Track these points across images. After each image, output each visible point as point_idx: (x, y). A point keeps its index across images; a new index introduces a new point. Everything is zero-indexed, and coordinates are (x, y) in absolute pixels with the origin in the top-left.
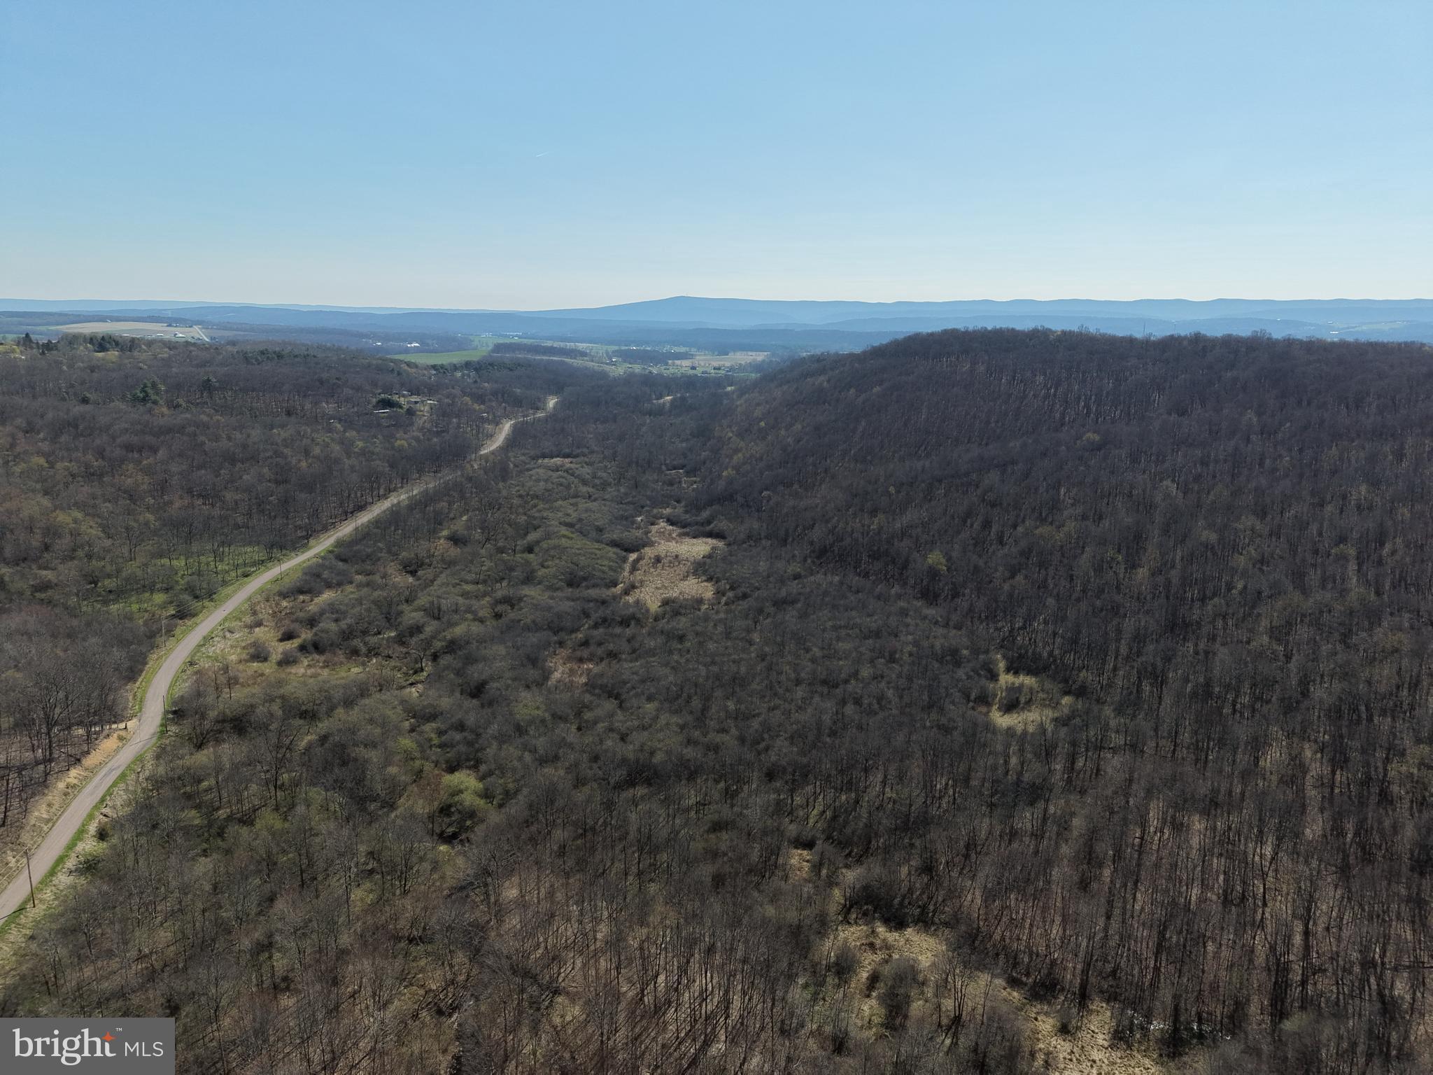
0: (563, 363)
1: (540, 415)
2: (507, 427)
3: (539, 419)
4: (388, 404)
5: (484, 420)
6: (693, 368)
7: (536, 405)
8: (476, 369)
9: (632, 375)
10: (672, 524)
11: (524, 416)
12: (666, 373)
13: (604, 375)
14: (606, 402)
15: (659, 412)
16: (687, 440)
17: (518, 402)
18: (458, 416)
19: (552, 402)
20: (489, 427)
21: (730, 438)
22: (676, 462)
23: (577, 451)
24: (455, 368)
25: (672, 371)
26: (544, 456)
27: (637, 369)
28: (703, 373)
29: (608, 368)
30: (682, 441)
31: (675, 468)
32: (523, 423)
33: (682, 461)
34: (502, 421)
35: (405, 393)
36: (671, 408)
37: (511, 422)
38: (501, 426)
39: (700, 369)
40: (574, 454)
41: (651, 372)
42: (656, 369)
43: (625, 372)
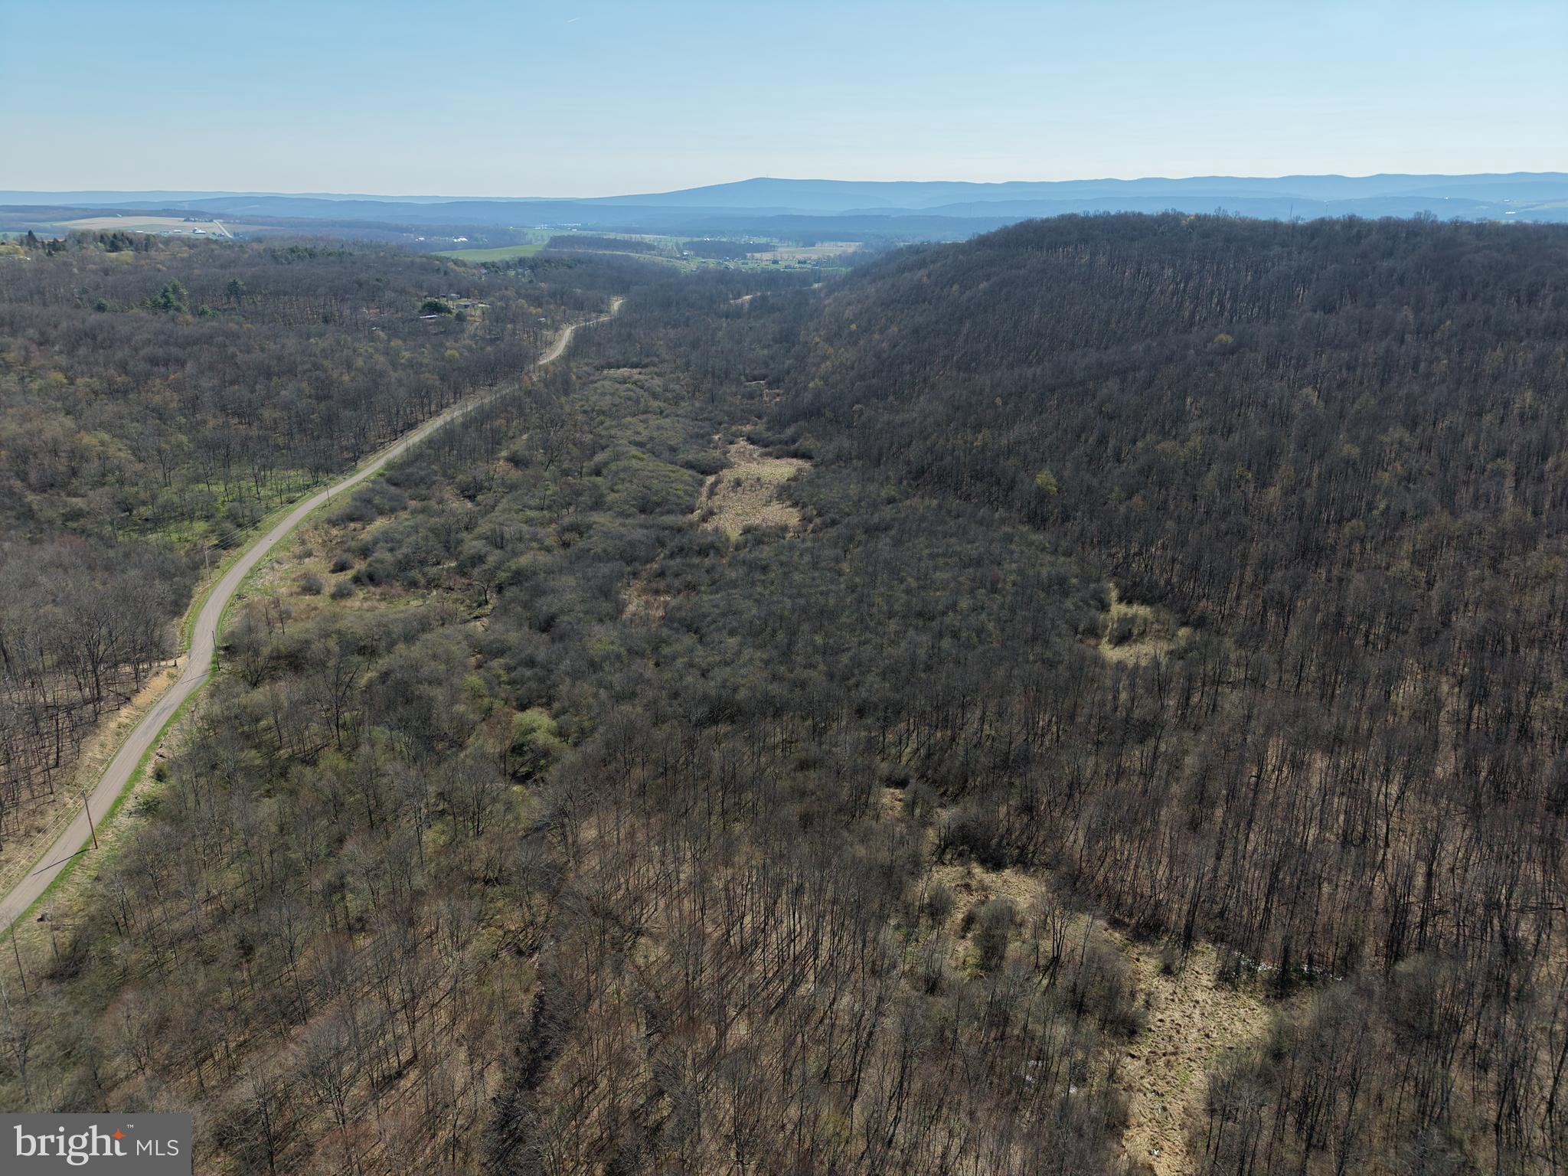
0: (628, 258)
1: (604, 318)
2: (567, 333)
3: (603, 324)
4: (435, 308)
5: (541, 326)
6: (775, 262)
7: (599, 308)
8: (531, 267)
9: (706, 271)
10: (753, 443)
11: (586, 321)
12: (744, 268)
13: (673, 272)
15: (736, 314)
16: (769, 346)
17: (579, 305)
18: (513, 321)
19: (616, 304)
20: (548, 334)
21: (817, 344)
22: (756, 372)
23: (646, 361)
24: (508, 266)
25: (751, 265)
26: (610, 366)
27: (712, 263)
28: (786, 267)
29: (678, 263)
30: (763, 348)
31: (755, 379)
32: (585, 328)
33: (763, 371)
34: (562, 326)
35: (453, 295)
36: (750, 309)
37: (572, 328)
38: (561, 331)
39: (783, 263)
40: (642, 364)
41: (726, 268)
42: (732, 264)
43: (698, 268)
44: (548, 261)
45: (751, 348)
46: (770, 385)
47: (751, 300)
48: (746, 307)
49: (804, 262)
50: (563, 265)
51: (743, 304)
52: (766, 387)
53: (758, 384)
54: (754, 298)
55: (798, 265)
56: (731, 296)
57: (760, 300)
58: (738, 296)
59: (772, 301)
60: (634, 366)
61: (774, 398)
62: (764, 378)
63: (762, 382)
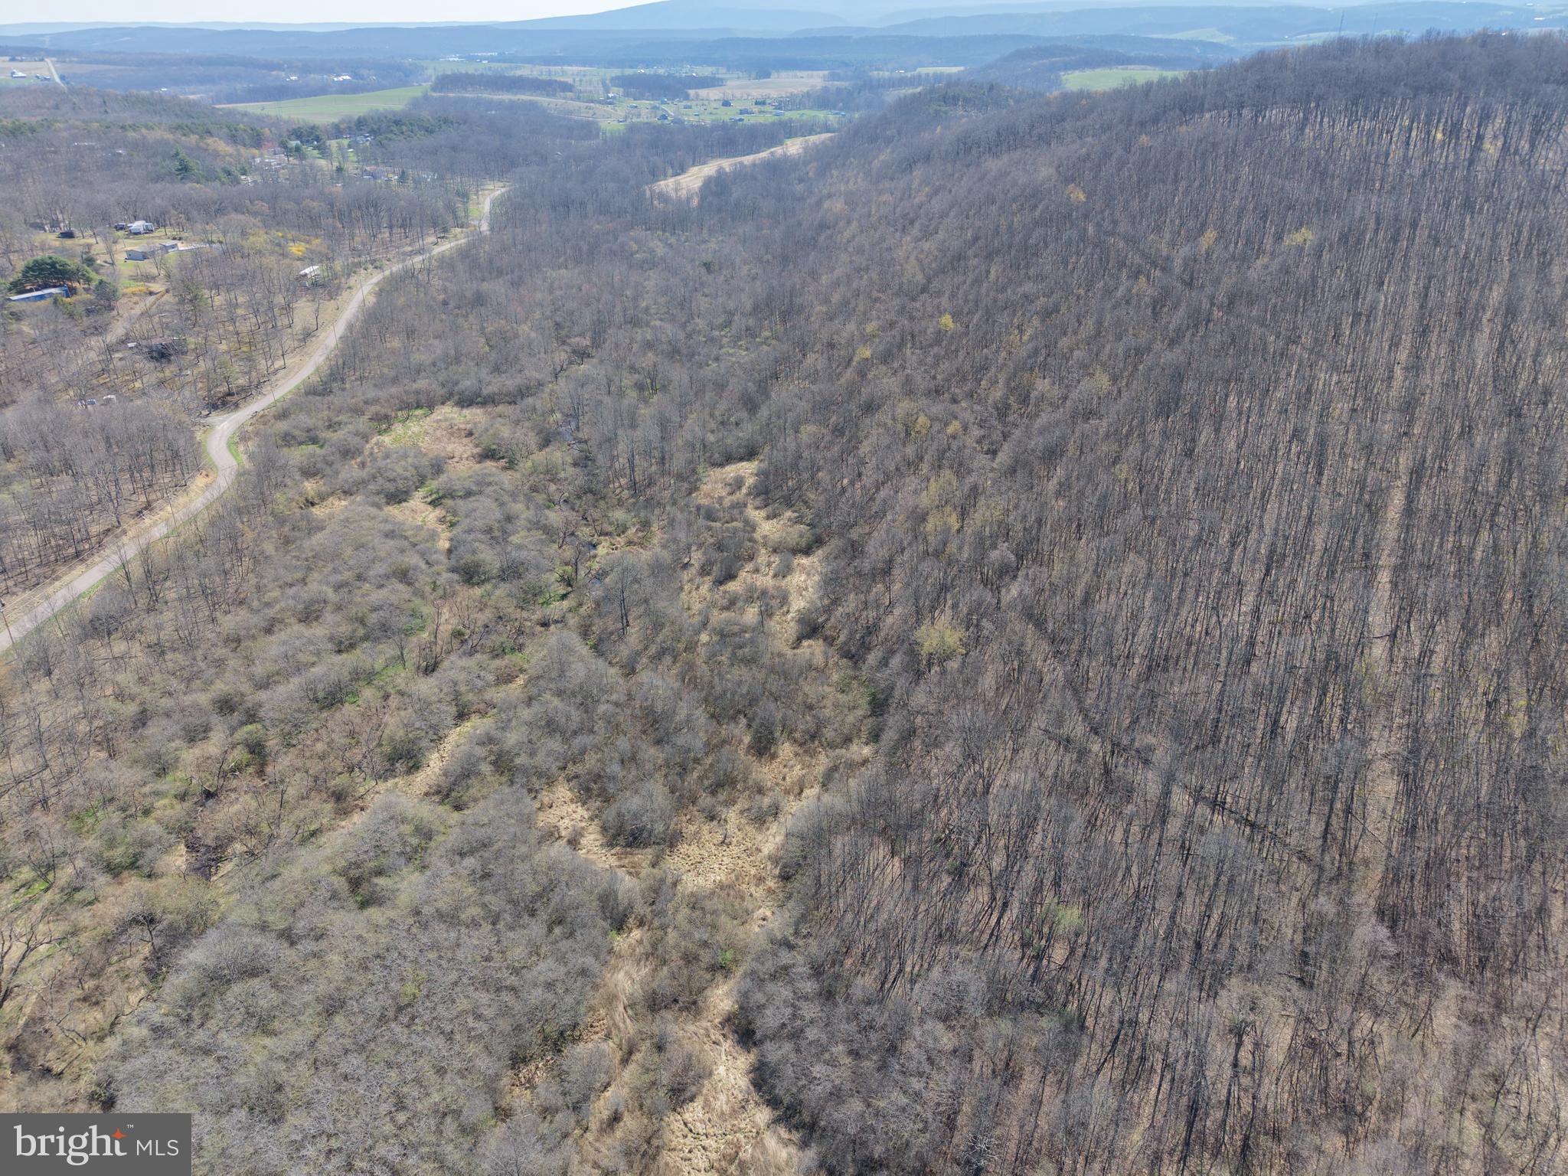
1: (447, 246)
2: (361, 293)
3: (442, 262)
4: (51, 272)
5: (303, 287)
6: (726, 104)
7: (446, 219)
8: (373, 132)
9: (635, 128)
11: (408, 255)
12: (690, 118)
13: (588, 129)
14: (582, 204)
15: (675, 219)
16: (751, 334)
17: (407, 221)
19: (488, 201)
20: (304, 310)
21: (865, 365)
22: (730, 436)
23: (494, 385)
24: (338, 130)
25: (696, 110)
26: (412, 405)
27: (645, 111)
28: (742, 112)
29: (600, 111)
30: (736, 340)
31: (729, 459)
32: (402, 279)
33: (748, 431)
34: (352, 281)
35: (138, 225)
36: (700, 207)
37: (377, 277)
38: (345, 294)
39: (737, 106)
40: (485, 392)
41: (664, 117)
42: (671, 109)
43: (626, 118)
44: (397, 123)
45: (712, 340)
46: (766, 493)
47: (701, 189)
48: (695, 202)
49: (763, 103)
50: (421, 128)
51: (689, 200)
52: (758, 502)
53: (738, 483)
54: (708, 182)
55: (756, 109)
56: (670, 171)
57: (716, 187)
58: (682, 169)
59: (736, 193)
60: (466, 401)
61: (785, 571)
62: (750, 454)
63: (747, 470)
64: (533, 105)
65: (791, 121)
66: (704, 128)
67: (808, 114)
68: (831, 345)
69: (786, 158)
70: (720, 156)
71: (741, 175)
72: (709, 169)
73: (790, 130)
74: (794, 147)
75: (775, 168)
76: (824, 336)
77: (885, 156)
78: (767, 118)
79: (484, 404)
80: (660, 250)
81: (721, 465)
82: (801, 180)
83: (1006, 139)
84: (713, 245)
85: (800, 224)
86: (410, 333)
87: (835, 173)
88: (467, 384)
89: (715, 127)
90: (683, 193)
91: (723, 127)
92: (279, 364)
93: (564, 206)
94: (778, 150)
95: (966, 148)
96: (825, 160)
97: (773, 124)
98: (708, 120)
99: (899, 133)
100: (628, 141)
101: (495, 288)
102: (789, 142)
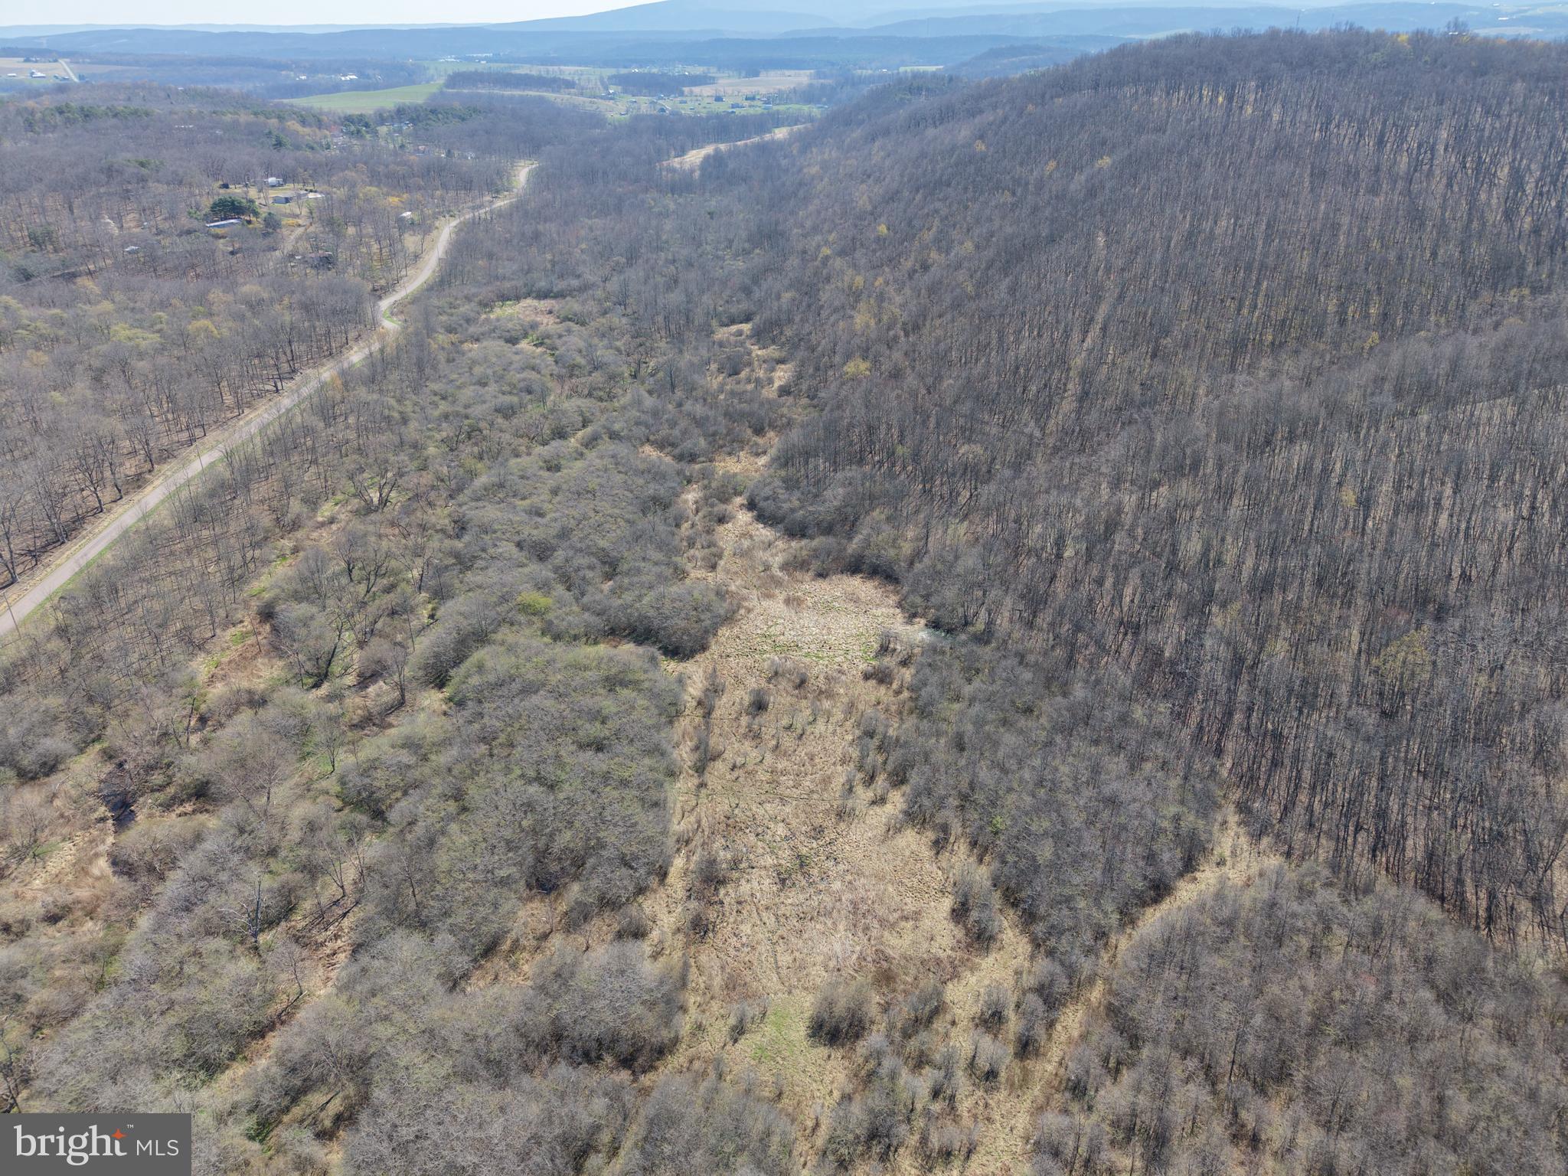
0: (541, 100)
1: (501, 203)
2: (445, 233)
3: (500, 214)
4: (229, 209)
5: (403, 226)
6: (719, 99)
7: (495, 185)
8: (412, 120)
9: (638, 119)
10: (762, 518)
11: (474, 208)
12: (686, 110)
13: (595, 120)
14: (605, 173)
15: (682, 185)
16: (746, 252)
17: (466, 184)
18: (358, 223)
19: (522, 173)
20: (411, 241)
21: (827, 258)
22: (734, 309)
23: (560, 285)
24: (382, 118)
25: (690, 105)
26: (504, 298)
27: (644, 104)
28: (733, 106)
29: (603, 105)
30: (736, 256)
31: (733, 322)
32: (474, 224)
33: (744, 306)
34: (437, 224)
35: (272, 180)
36: (702, 175)
37: (454, 223)
38: (435, 232)
39: (728, 101)
40: (555, 290)
41: (663, 110)
42: (669, 104)
43: (627, 112)
44: (433, 112)
45: (718, 257)
46: (760, 336)
47: (702, 163)
48: (697, 174)
49: (753, 99)
50: (454, 116)
51: (692, 171)
52: (753, 340)
53: (740, 333)
54: (707, 158)
55: (746, 103)
56: (673, 153)
57: (714, 163)
58: (682, 152)
59: (731, 165)
60: (543, 295)
61: (773, 370)
62: (747, 319)
63: (746, 327)
64: (541, 99)
65: (778, 112)
66: (701, 118)
67: (794, 107)
68: (804, 252)
69: (773, 141)
70: (716, 142)
71: (734, 154)
72: (709, 150)
73: (778, 121)
74: (781, 134)
75: (763, 149)
76: (800, 247)
77: (857, 133)
78: (758, 109)
79: (555, 297)
80: (672, 206)
81: (727, 325)
82: (785, 157)
83: (945, 115)
84: (713, 203)
85: (784, 185)
86: (490, 256)
87: (814, 150)
88: (543, 284)
89: (709, 118)
90: (687, 167)
91: (718, 116)
92: (403, 273)
93: (589, 176)
94: (767, 137)
95: (916, 123)
96: (806, 142)
97: (762, 114)
98: (704, 113)
99: (869, 117)
100: (635, 126)
101: (551, 228)
102: (777, 131)
